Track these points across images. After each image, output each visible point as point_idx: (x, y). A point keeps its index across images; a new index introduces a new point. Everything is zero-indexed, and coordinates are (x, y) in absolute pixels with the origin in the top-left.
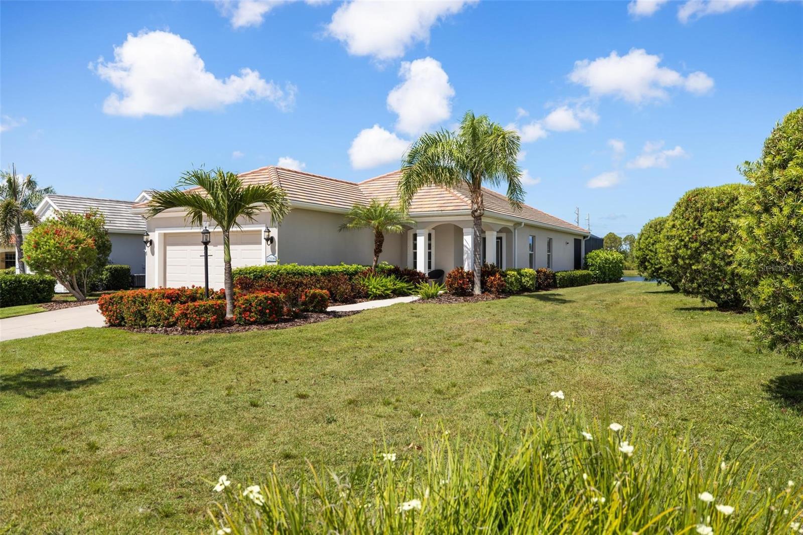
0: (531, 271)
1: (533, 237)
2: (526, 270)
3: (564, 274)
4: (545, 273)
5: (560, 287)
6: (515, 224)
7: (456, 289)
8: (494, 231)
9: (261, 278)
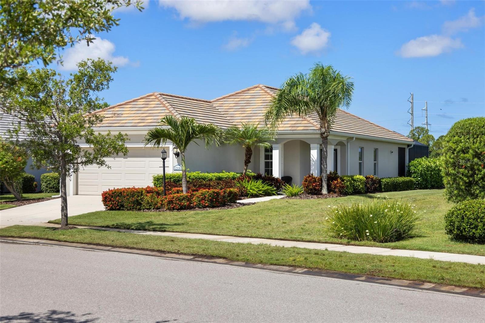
0: (361, 177)
1: (362, 149)
2: (358, 176)
3: (388, 180)
4: (372, 179)
5: (385, 191)
6: (348, 139)
7: (311, 189)
8: (332, 145)
9: (178, 182)
